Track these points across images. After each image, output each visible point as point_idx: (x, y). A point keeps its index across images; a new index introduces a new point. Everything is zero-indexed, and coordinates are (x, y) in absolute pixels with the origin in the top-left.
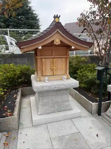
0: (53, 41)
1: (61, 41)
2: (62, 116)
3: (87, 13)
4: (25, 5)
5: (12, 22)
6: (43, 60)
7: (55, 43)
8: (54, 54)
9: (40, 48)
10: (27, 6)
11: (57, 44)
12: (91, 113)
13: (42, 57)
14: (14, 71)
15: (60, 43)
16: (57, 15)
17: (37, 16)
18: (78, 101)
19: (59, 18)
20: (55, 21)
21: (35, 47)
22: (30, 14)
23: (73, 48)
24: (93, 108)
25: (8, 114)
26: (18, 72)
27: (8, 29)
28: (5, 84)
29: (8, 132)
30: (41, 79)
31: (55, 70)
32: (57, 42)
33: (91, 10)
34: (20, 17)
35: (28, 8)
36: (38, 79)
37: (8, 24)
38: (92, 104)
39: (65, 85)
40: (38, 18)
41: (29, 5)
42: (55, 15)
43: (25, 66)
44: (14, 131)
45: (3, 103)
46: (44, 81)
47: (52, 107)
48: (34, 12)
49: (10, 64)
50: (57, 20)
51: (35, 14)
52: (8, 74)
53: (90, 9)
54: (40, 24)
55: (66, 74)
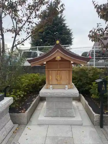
0: (55, 58)
2: (63, 121)
6: (50, 72)
9: (45, 63)
10: (62, 24)
11: (58, 60)
13: (49, 70)
15: (60, 59)
17: (70, 31)
21: (41, 63)
23: (72, 62)
24: (95, 119)
27: (38, 47)
29: (19, 125)
31: (60, 80)
32: (58, 58)
33: (98, 27)
34: (55, 33)
38: (94, 115)
40: (71, 32)
44: (23, 125)
45: (23, 103)
46: (49, 89)
47: (56, 112)
48: (68, 28)
51: (68, 29)
54: (72, 38)
55: (70, 84)
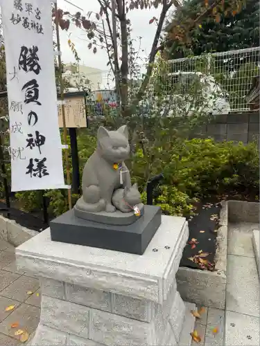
5: (210, 40)
14: (214, 155)
25: (201, 261)
26: (224, 160)
28: (193, 184)
34: (230, 25)
37: (200, 48)
49: (204, 138)
52: (201, 163)
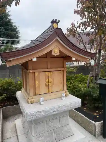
0: (51, 51)
1: (60, 52)
3: (78, 23)
4: (4, 17)
6: (37, 74)
7: (53, 54)
8: (49, 66)
9: (35, 59)
10: (7, 19)
11: (56, 55)
12: (95, 135)
15: (59, 54)
16: (56, 20)
17: (16, 28)
18: (74, 120)
19: (57, 23)
20: (53, 27)
22: (10, 26)
23: (74, 59)
24: (97, 129)
30: (34, 99)
32: (56, 52)
35: (8, 20)
36: (29, 101)
38: (95, 124)
39: (66, 106)
40: (18, 30)
41: (8, 18)
42: (53, 20)
43: (7, 80)
46: (39, 102)
48: (14, 24)
50: (55, 25)
51: (15, 26)
53: (81, 20)
54: (20, 36)
55: (64, 90)
